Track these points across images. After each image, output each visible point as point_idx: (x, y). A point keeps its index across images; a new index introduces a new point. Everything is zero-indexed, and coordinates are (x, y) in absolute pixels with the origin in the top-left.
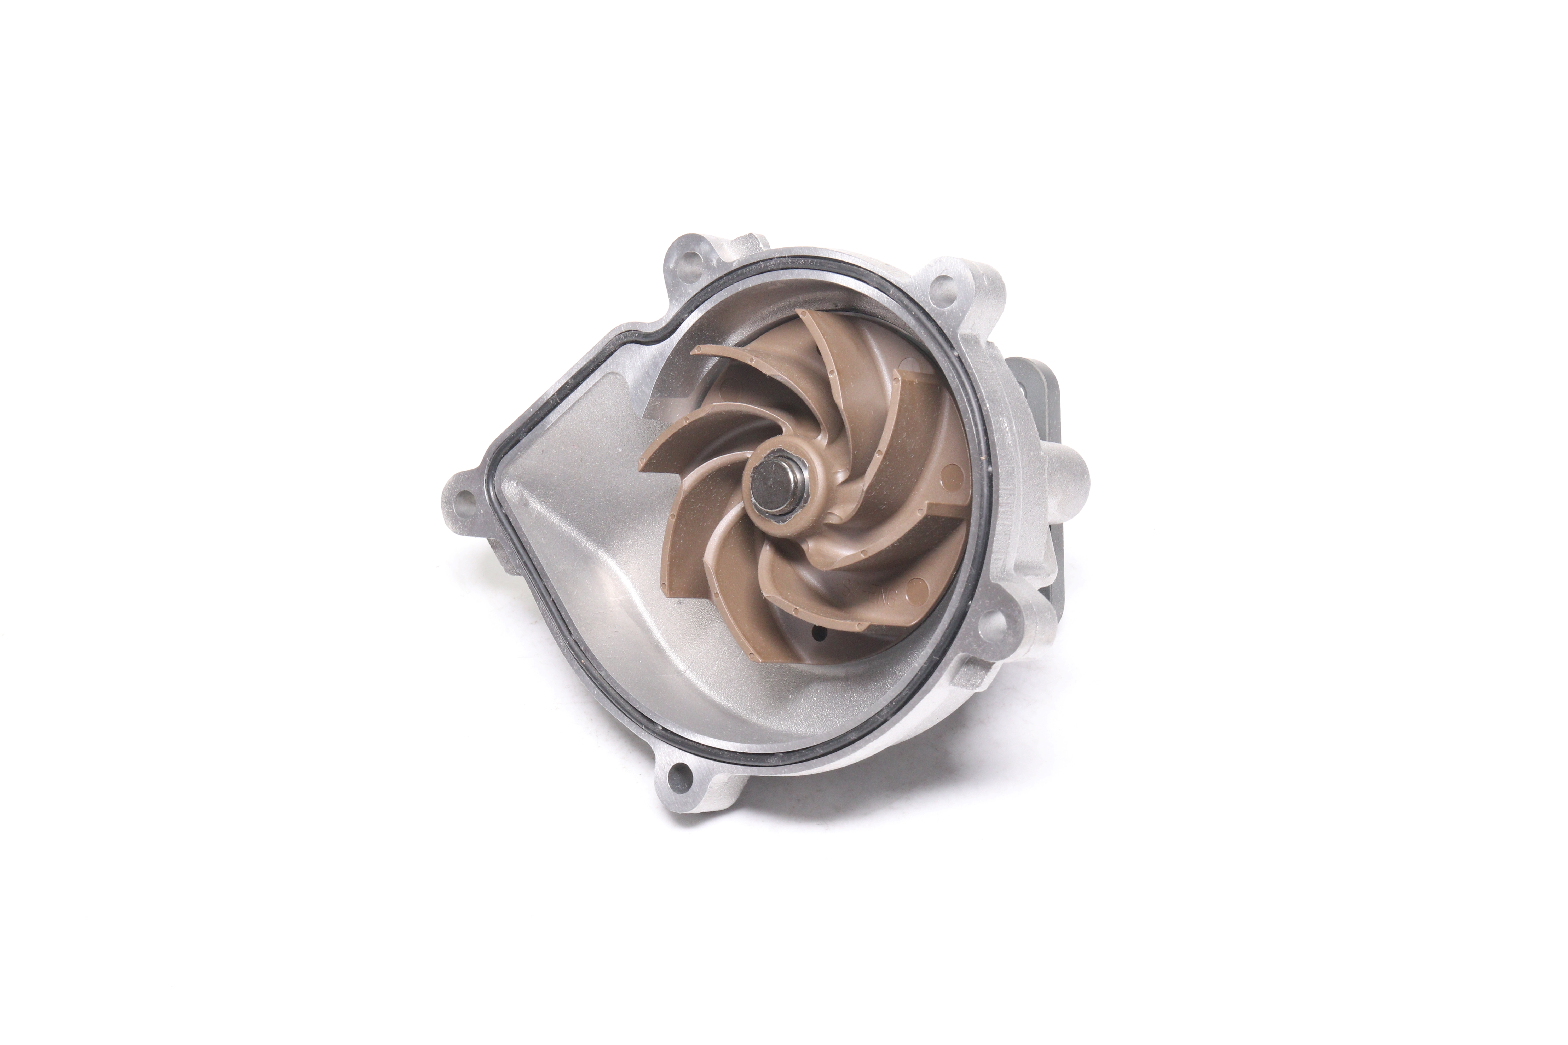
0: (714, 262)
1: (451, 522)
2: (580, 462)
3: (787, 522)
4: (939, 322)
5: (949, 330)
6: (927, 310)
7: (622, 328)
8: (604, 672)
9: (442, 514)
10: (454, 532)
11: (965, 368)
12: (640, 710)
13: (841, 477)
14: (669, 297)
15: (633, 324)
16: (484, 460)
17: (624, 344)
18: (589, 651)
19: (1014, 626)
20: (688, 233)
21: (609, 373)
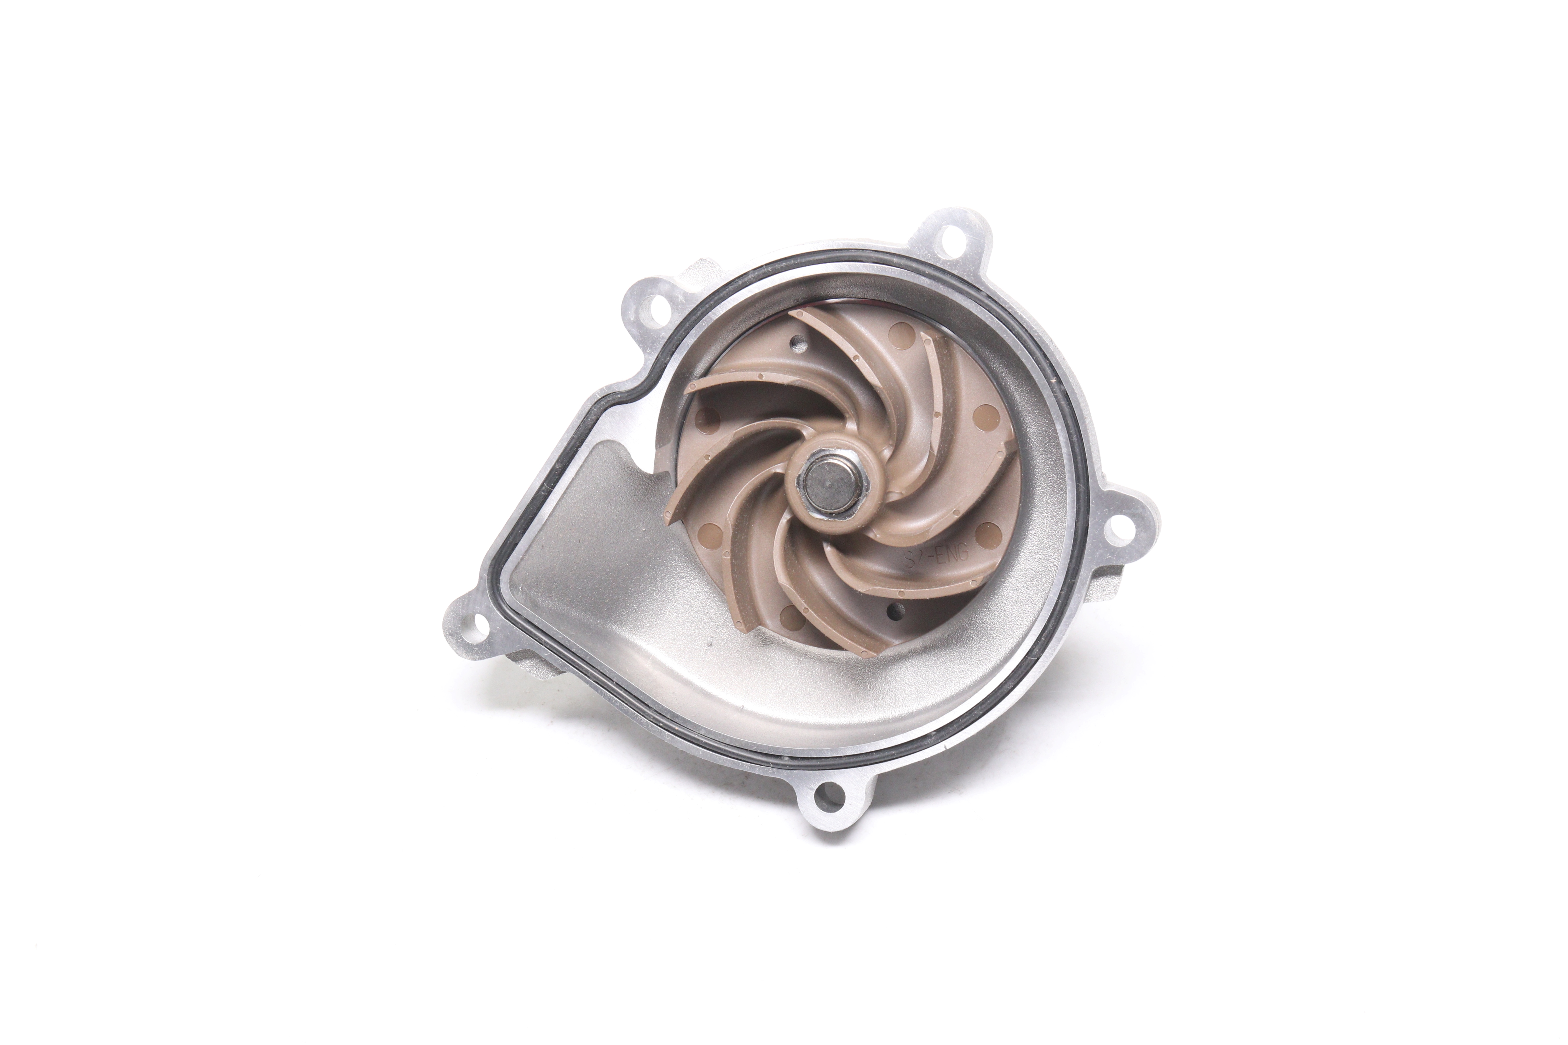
0: (681, 298)
1: (464, 651)
2: (579, 544)
3: (854, 515)
4: (955, 272)
5: (969, 276)
6: (938, 265)
7: (597, 396)
8: (703, 730)
9: (450, 648)
10: (473, 660)
11: (1000, 305)
12: (758, 751)
13: (887, 453)
14: (640, 347)
15: (608, 387)
16: (481, 578)
17: (605, 410)
18: (677, 716)
19: (1143, 522)
20: (640, 279)
21: (597, 444)
